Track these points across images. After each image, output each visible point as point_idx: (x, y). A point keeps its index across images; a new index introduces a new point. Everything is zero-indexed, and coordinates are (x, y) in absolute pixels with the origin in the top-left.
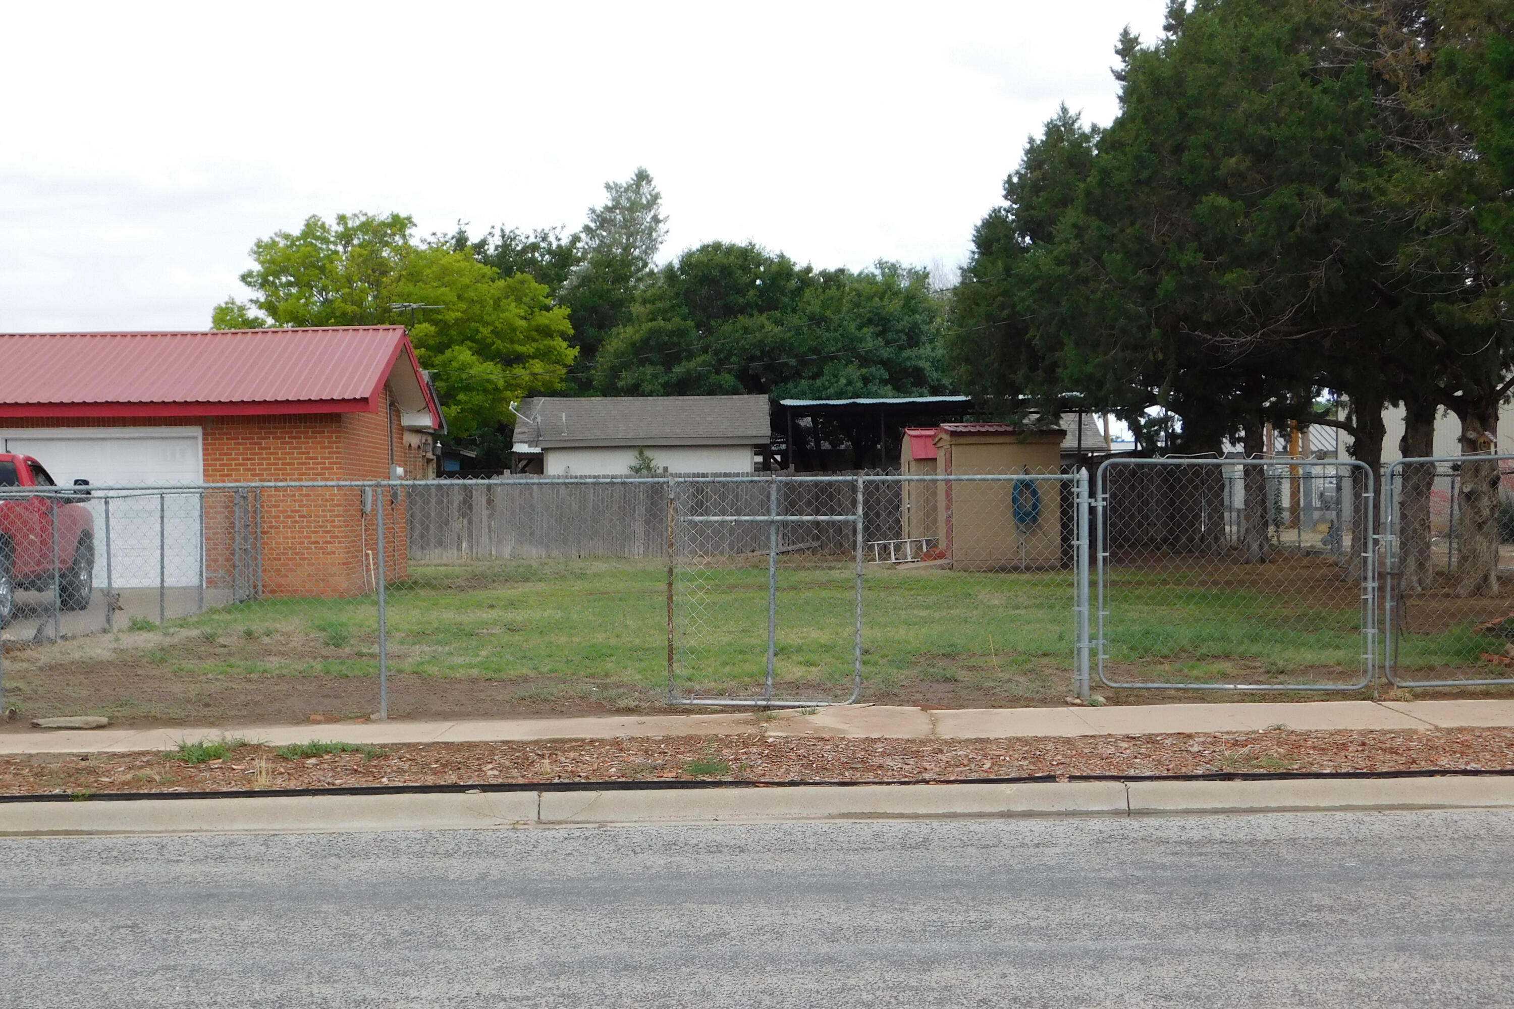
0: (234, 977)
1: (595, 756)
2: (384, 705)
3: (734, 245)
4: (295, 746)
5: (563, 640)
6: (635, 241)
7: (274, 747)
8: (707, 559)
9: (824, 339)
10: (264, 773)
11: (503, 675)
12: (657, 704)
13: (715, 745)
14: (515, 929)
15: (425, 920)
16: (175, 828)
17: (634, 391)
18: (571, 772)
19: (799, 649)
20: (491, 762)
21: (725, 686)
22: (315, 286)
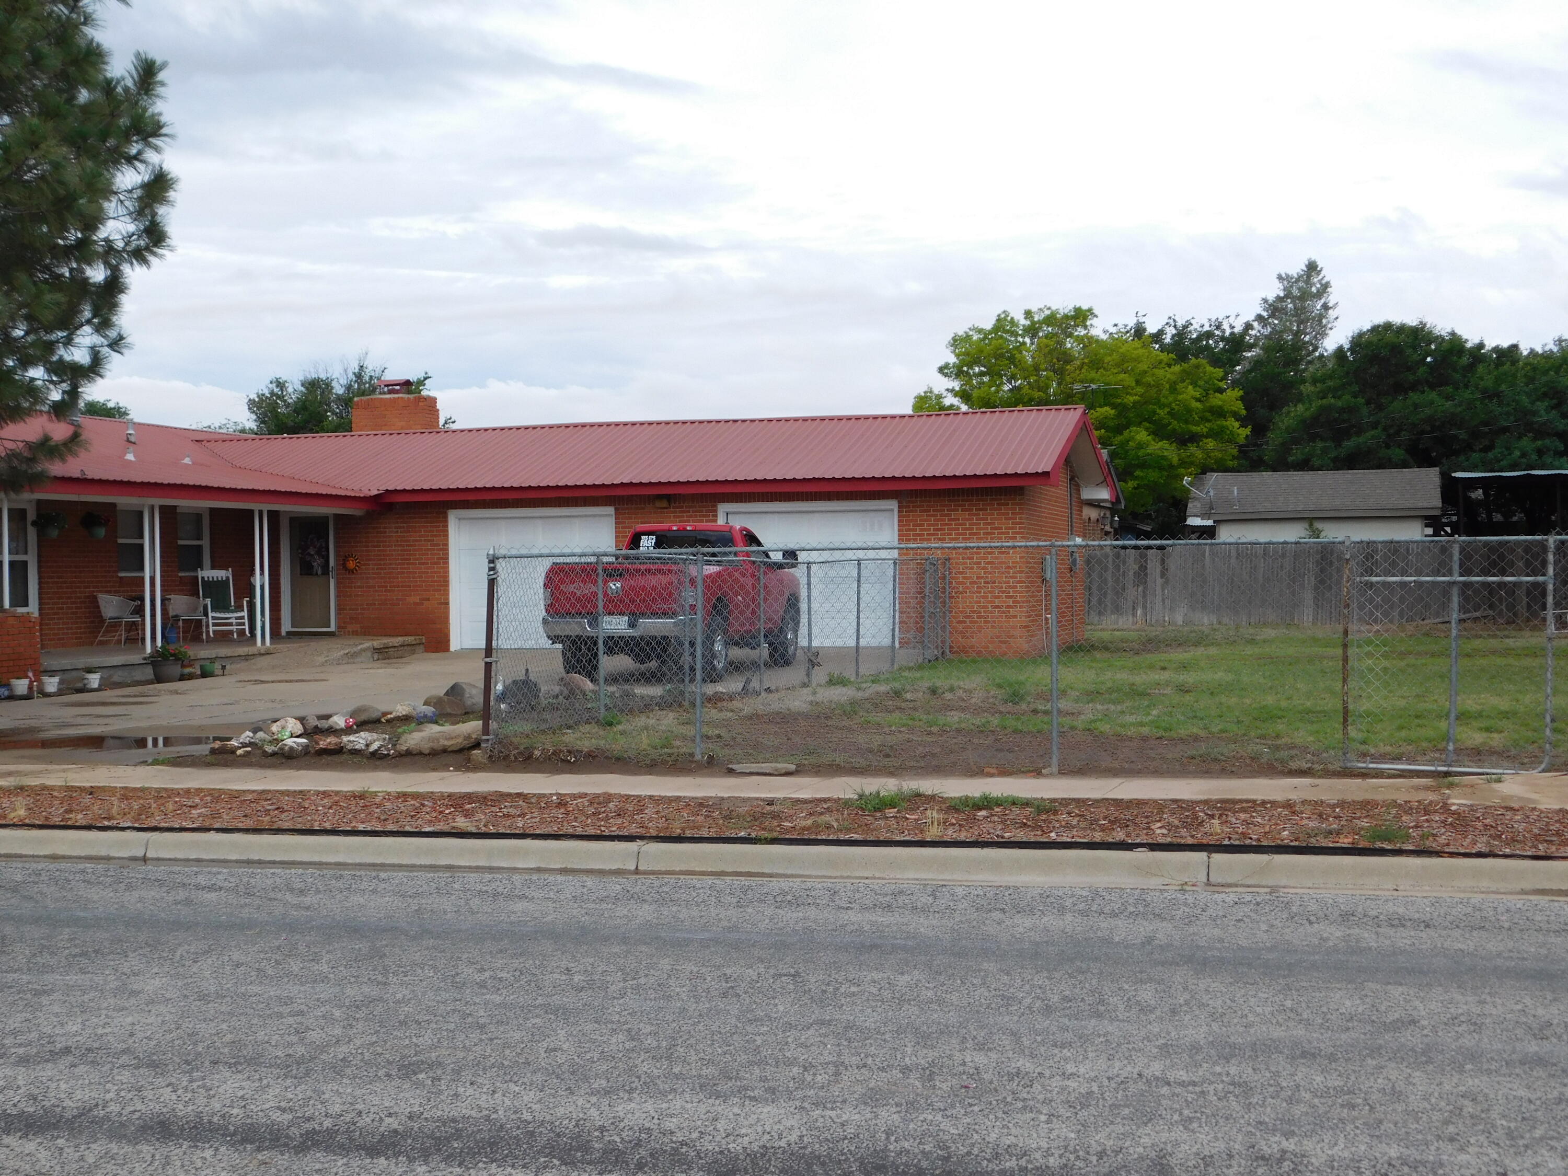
0: (887, 1036)
1: (1267, 818)
2: (1055, 761)
3: (1404, 325)
4: (967, 797)
5: (1233, 700)
6: (1305, 328)
7: (947, 798)
8: (1376, 627)
9: (1497, 413)
10: (936, 823)
11: (1173, 734)
12: (1330, 767)
13: (1394, 811)
14: (1182, 1001)
15: (1087, 985)
16: (849, 874)
17: (1304, 465)
18: (1242, 833)
19: (1479, 715)
20: (1160, 821)
21: (1402, 750)
22: (1005, 375)
